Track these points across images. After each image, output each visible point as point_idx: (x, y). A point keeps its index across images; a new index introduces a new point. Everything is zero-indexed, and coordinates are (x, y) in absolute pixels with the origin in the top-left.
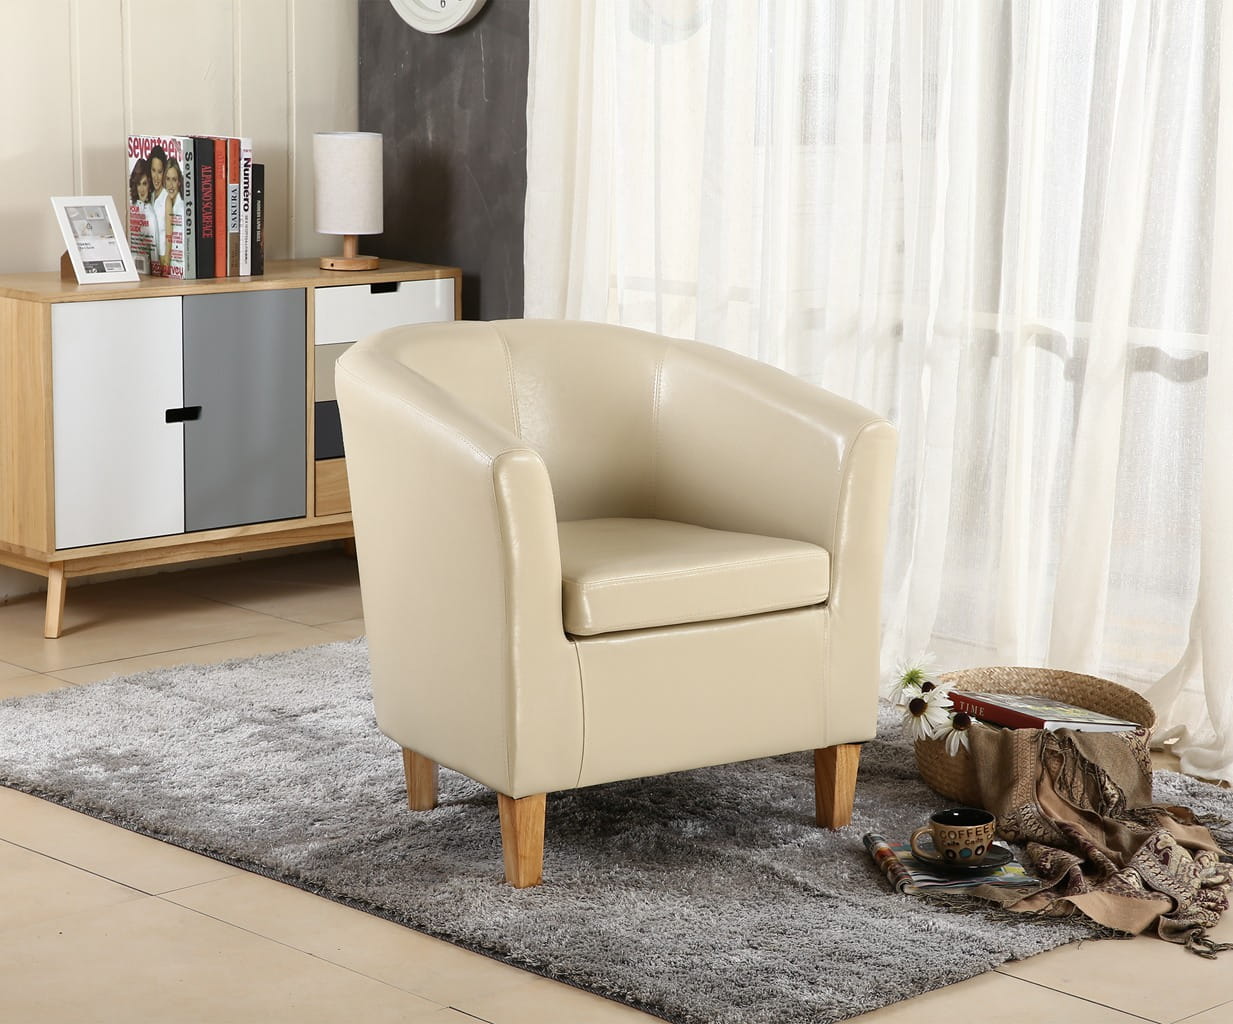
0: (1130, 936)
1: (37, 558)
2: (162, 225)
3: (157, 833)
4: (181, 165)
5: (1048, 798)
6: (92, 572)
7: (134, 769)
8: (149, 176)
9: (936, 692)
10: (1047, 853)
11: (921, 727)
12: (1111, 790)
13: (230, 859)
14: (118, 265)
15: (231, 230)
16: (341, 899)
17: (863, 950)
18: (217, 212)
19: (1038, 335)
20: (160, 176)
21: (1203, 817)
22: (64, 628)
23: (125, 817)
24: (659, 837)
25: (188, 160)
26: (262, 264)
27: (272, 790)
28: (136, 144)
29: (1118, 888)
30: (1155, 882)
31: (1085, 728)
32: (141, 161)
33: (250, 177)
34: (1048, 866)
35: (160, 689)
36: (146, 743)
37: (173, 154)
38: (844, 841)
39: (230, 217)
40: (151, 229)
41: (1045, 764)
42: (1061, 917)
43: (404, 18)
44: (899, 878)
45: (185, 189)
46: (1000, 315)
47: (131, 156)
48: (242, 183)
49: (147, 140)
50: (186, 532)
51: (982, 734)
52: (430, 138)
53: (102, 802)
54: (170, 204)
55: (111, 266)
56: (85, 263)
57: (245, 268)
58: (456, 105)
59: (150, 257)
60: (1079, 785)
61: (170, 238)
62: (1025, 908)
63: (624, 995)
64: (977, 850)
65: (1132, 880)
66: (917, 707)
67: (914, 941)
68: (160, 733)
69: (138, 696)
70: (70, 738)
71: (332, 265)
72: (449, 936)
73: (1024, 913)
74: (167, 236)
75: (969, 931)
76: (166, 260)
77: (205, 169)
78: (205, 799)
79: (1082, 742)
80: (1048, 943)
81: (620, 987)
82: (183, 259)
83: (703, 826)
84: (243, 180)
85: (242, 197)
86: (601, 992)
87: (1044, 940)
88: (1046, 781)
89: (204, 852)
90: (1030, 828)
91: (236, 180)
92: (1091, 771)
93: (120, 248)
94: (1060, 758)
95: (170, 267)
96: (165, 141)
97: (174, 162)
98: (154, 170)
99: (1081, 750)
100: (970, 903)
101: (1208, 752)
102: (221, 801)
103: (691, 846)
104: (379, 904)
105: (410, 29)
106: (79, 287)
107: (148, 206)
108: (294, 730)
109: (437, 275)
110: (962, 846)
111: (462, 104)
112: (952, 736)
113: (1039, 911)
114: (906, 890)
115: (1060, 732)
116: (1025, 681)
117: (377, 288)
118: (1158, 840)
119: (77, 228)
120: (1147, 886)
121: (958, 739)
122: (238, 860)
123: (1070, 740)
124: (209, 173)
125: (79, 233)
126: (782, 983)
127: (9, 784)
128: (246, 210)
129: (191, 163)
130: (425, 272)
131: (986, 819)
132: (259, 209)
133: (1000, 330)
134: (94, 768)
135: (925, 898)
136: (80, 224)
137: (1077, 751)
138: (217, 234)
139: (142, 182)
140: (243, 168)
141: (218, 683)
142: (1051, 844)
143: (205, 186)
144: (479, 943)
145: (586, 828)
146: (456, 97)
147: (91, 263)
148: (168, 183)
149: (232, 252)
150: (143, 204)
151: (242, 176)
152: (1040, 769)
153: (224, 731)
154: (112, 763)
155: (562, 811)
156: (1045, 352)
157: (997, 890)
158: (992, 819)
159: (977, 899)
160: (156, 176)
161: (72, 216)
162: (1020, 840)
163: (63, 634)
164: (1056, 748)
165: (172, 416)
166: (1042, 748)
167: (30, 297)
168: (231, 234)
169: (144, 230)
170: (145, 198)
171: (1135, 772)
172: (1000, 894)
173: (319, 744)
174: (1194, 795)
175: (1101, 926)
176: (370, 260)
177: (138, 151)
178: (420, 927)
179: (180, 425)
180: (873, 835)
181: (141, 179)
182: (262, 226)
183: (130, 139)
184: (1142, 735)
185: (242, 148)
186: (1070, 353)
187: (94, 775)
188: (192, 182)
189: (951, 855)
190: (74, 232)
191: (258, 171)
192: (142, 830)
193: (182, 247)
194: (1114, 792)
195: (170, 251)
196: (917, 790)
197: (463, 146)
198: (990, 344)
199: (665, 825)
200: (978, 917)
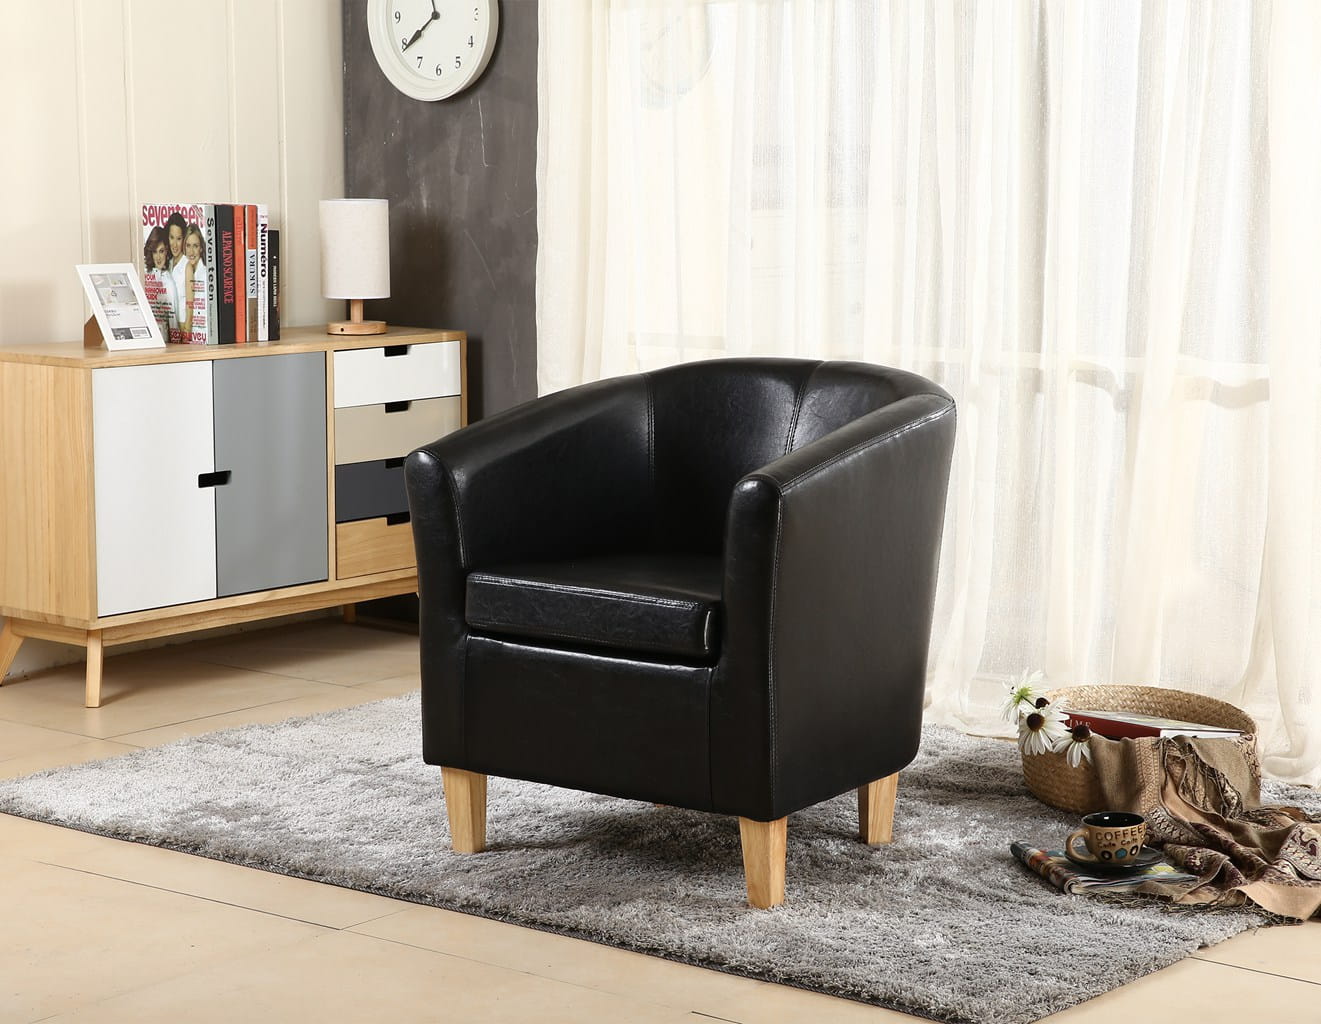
0: (1300, 921)
1: (78, 626)
2: (181, 291)
3: (310, 875)
4: (203, 231)
5: (1172, 802)
6: (128, 640)
7: (256, 819)
8: (167, 243)
9: (1053, 707)
10: (1193, 851)
11: (1040, 741)
12: (1230, 793)
13: (398, 894)
14: (144, 332)
15: (248, 297)
16: (531, 923)
17: (1065, 944)
18: (237, 278)
19: (1078, 371)
20: (179, 243)
21: (1314, 816)
22: (105, 696)
23: (272, 860)
24: (811, 856)
25: (209, 226)
26: (279, 329)
27: (403, 830)
28: (150, 213)
29: (1278, 878)
30: (1309, 871)
31: (1200, 735)
32: (157, 229)
33: (266, 242)
34: (1198, 863)
35: (239, 748)
36: (252, 796)
37: (193, 221)
38: (988, 852)
39: (249, 282)
40: (170, 296)
41: (1168, 771)
42: (1232, 907)
43: (395, 85)
44: (1065, 880)
45: (208, 254)
46: (1043, 355)
47: (145, 224)
48: (259, 249)
49: (164, 208)
50: (218, 598)
51: (1104, 744)
52: (425, 205)
53: (243, 848)
54: (190, 269)
55: (138, 333)
56: (113, 330)
57: (263, 333)
58: (453, 171)
59: (168, 325)
60: (1200, 787)
61: (190, 305)
62: (1192, 900)
63: (859, 992)
64: (1132, 850)
65: (1287, 870)
66: (1034, 722)
67: (1106, 934)
68: (261, 785)
69: (216, 753)
70: (172, 793)
71: (342, 330)
72: (656, 950)
73: (1196, 905)
74: (187, 303)
75: (1157, 922)
76: (187, 326)
77: (226, 235)
78: (343, 841)
79: (1201, 748)
80: (1230, 931)
81: (854, 986)
82: (206, 325)
83: (843, 844)
84: (260, 246)
85: (260, 263)
86: (833, 991)
87: (1226, 928)
88: (1170, 787)
89: (368, 889)
90: (1164, 830)
91: (254, 246)
92: (1211, 774)
93: (145, 315)
94: (1183, 764)
95: (191, 334)
96: (184, 208)
97: (195, 228)
98: (172, 237)
99: (1200, 756)
100: (1140, 900)
101: (1287, 760)
102: (359, 843)
103: (848, 863)
104: (573, 926)
105: (402, 95)
106: (109, 355)
107: (165, 273)
108: (394, 777)
109: (445, 338)
110: (1119, 846)
111: (460, 170)
112: (1073, 747)
113: (1212, 902)
114: (1074, 890)
115: (1178, 739)
116: (1113, 698)
117: (391, 351)
118: (1302, 833)
119: (101, 293)
120: (1301, 875)
121: (1080, 750)
122: (408, 895)
123: (1190, 745)
124: (229, 239)
125: (105, 301)
126: (1004, 974)
127: (133, 838)
128: (263, 276)
129: (213, 228)
130: (433, 335)
131: (1137, 820)
132: (275, 273)
133: (1042, 367)
134: (214, 819)
135: (1094, 896)
136: (106, 291)
137: (1197, 756)
138: (237, 299)
139: (159, 249)
140: (260, 234)
141: (290, 739)
142: (1188, 843)
143: (227, 252)
144: (690, 957)
145: (734, 851)
146: (453, 162)
147: (119, 329)
148: (188, 250)
149: (251, 318)
150: (159, 271)
151: (260, 242)
152: (1164, 775)
153: (322, 782)
154: (230, 814)
155: (702, 837)
156: (1089, 386)
157: (1163, 886)
158: (1143, 821)
159: (1144, 896)
160: (175, 243)
161: (97, 284)
162: (1156, 842)
163: (103, 702)
164: (1178, 754)
165: (205, 481)
166: (1164, 754)
167: (71, 363)
168: (250, 299)
169: (161, 298)
170: (162, 265)
171: (1247, 775)
172: (1166, 890)
173: (427, 789)
174: (1292, 798)
175: (1271, 913)
176: (379, 326)
177: (153, 219)
178: (623, 945)
179: (211, 490)
180: (1021, 843)
181: (157, 247)
182: (278, 292)
183: (145, 207)
184: (1251, 740)
185: (259, 214)
186: (1122, 386)
187: (219, 825)
188: (213, 247)
189: (1107, 856)
190: (101, 299)
191: (274, 237)
192: (294, 872)
193: (204, 313)
194: (1234, 794)
195: (191, 318)
196: (1030, 805)
197: (461, 211)
198: (1035, 382)
199: (810, 846)
200: (1153, 910)
